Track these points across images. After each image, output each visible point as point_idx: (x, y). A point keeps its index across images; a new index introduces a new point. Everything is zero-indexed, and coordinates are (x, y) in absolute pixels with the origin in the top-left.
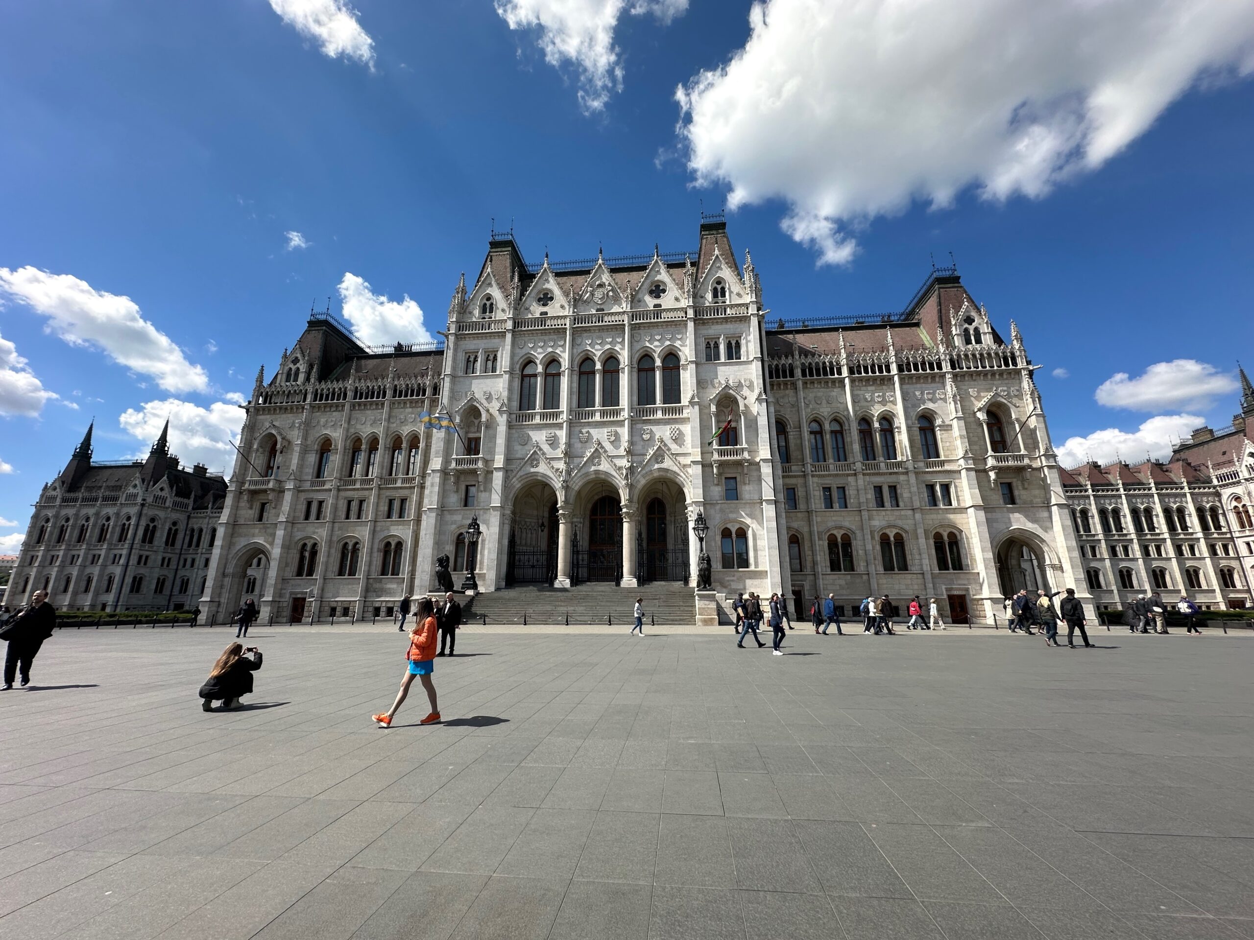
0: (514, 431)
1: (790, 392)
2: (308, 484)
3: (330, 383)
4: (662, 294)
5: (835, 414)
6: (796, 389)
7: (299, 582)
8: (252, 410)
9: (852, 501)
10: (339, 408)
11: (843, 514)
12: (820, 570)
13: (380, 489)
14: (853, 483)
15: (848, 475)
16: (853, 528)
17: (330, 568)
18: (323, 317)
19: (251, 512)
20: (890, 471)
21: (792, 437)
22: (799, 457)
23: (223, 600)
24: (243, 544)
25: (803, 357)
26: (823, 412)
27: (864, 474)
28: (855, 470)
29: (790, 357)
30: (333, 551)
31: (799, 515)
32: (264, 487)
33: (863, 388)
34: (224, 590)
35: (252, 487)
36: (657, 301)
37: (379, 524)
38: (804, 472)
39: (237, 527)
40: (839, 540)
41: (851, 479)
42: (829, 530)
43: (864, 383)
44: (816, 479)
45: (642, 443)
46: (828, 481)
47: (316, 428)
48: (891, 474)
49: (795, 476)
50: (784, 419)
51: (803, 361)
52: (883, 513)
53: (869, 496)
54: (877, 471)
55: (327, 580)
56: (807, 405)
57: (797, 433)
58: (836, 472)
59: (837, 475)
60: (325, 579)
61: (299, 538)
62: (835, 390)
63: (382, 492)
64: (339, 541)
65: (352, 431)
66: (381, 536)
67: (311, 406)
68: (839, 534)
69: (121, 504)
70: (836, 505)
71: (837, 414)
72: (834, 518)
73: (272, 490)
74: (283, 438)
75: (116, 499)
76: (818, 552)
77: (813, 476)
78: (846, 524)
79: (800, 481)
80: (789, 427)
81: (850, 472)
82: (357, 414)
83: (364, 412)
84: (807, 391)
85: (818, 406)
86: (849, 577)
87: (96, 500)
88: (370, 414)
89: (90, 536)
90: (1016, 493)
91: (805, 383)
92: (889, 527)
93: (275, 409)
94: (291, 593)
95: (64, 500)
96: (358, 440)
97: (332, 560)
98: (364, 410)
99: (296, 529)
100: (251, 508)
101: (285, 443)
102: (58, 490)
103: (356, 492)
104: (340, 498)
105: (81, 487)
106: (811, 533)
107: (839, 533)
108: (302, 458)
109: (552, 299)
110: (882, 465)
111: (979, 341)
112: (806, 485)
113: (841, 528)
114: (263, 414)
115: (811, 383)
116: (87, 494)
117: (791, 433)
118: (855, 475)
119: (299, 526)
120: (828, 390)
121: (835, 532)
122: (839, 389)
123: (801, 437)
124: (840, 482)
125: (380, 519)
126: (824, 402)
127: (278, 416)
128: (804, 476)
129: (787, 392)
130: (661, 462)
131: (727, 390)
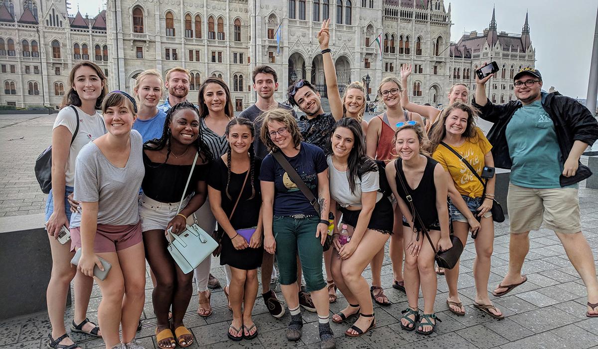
0: (289, 29)
2: (166, 38)
5: (393, 33)
13: (208, 46)
14: (395, 62)
15: (394, 59)
19: (134, 52)
33: (403, 23)
35: (134, 39)
37: (209, 65)
39: (127, 60)
41: (395, 60)
43: (404, 21)
45: (338, 41)
46: (387, 61)
47: (163, 4)
58: (390, 57)
59: (390, 59)
62: (395, 23)
65: (186, 10)
70: (389, 70)
74: (147, 9)
90: (438, 70)
96: (190, 16)
99: (163, 64)
103: (194, 46)
104: (186, 49)
108: (160, 23)
111: (439, 9)
119: (165, 62)
120: (392, 22)
124: (391, 61)
125: (209, 62)
126: (390, 28)
130: (345, 50)
131: (371, 23)
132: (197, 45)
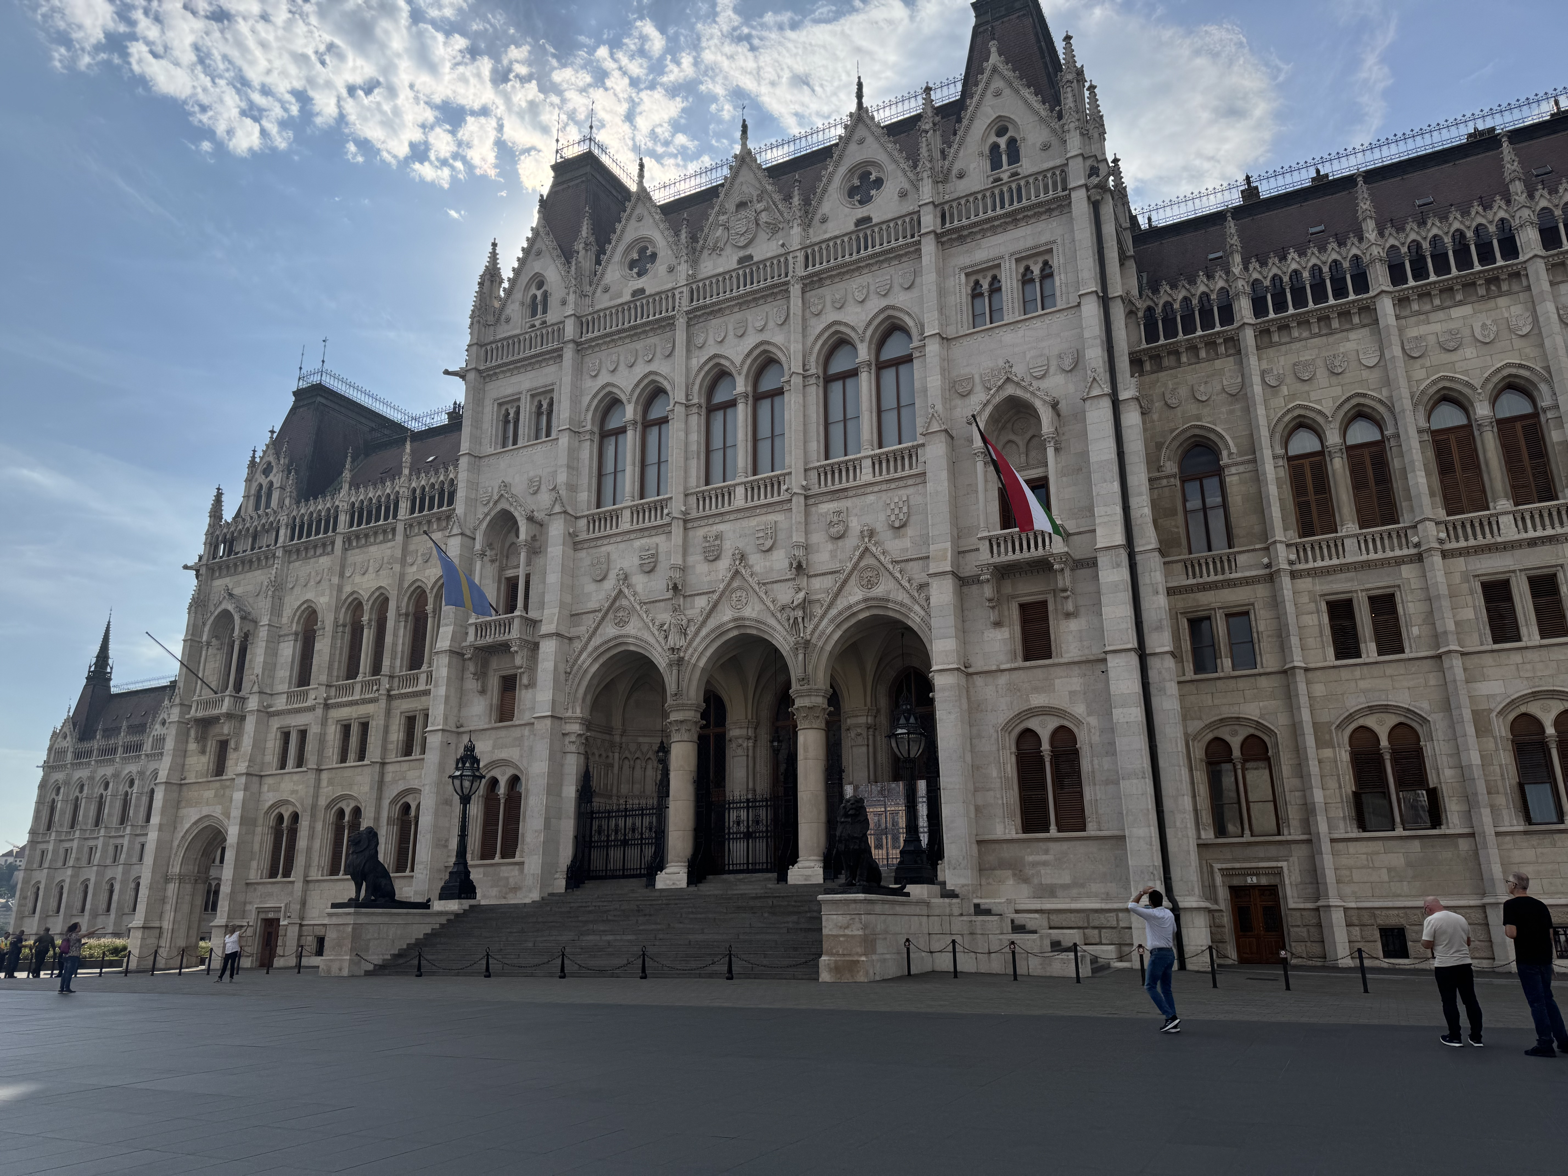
0: (583, 554)
1: (1226, 365)
2: (283, 699)
3: (312, 502)
4: (873, 192)
5: (1354, 402)
6: (1239, 352)
7: (270, 888)
8: (203, 571)
9: (1415, 631)
10: (326, 547)
11: (1390, 670)
12: (1323, 827)
15: (1399, 561)
16: (1423, 706)
17: (315, 863)
18: (315, 379)
19: (204, 759)
20: (1531, 534)
21: (1235, 479)
22: (1257, 529)
23: (167, 925)
24: (193, 820)
25: (1254, 264)
26: (1318, 402)
27: (1445, 554)
28: (1417, 545)
29: (1219, 274)
30: (319, 826)
31: (1263, 682)
32: (216, 712)
33: (1433, 317)
34: (168, 907)
35: (200, 714)
36: (861, 212)
37: (389, 768)
38: (1269, 566)
39: (185, 788)
40: (1384, 742)
41: (1408, 571)
42: (1350, 717)
43: (1437, 302)
44: (1305, 584)
46: (1339, 585)
47: (295, 590)
48: (1533, 543)
49: (1247, 582)
50: (1212, 436)
51: (1256, 275)
52: (1517, 658)
53: (1468, 614)
54: (1489, 539)
55: (311, 886)
56: (1271, 389)
57: (1250, 467)
58: (1364, 557)
59: (1366, 565)
60: (307, 882)
61: (271, 803)
62: (1353, 335)
63: (396, 703)
64: (328, 807)
65: (348, 589)
66: (391, 792)
67: (285, 551)
68: (1382, 726)
69: (147, 755)
70: (1369, 649)
71: (1362, 400)
72: (1363, 684)
73: (229, 716)
74: (243, 618)
75: (138, 747)
76: (1315, 781)
77: (1294, 575)
78: (1402, 699)
79: (1261, 591)
80: (1225, 453)
81: (1405, 552)
82: (356, 557)
83: (365, 550)
84: (1271, 352)
85: (1306, 387)
86: (1416, 845)
87: (114, 751)
88: (378, 551)
89: (109, 815)
91: (1263, 333)
92: (1535, 696)
93: (235, 565)
94: (259, 911)
95: (78, 755)
96: (357, 606)
97: (317, 844)
98: (366, 545)
99: (265, 788)
100: (203, 752)
101: (249, 627)
102: (68, 738)
103: (355, 707)
104: (330, 721)
105: (95, 732)
106: (1295, 729)
107: (1381, 723)
108: (272, 652)
109: (654, 256)
110: (1507, 522)
112: (1276, 602)
113: (1385, 709)
114: (220, 577)
115: (1280, 328)
116: (103, 743)
117: (1233, 470)
118: (1419, 558)
119: (270, 781)
120: (1331, 339)
121: (1370, 722)
122: (1365, 332)
123: (1257, 478)
125: (392, 757)
127: (241, 577)
128: (1271, 578)
129: (1218, 363)
130: (870, 584)
131: (1010, 390)
132: (364, 702)
